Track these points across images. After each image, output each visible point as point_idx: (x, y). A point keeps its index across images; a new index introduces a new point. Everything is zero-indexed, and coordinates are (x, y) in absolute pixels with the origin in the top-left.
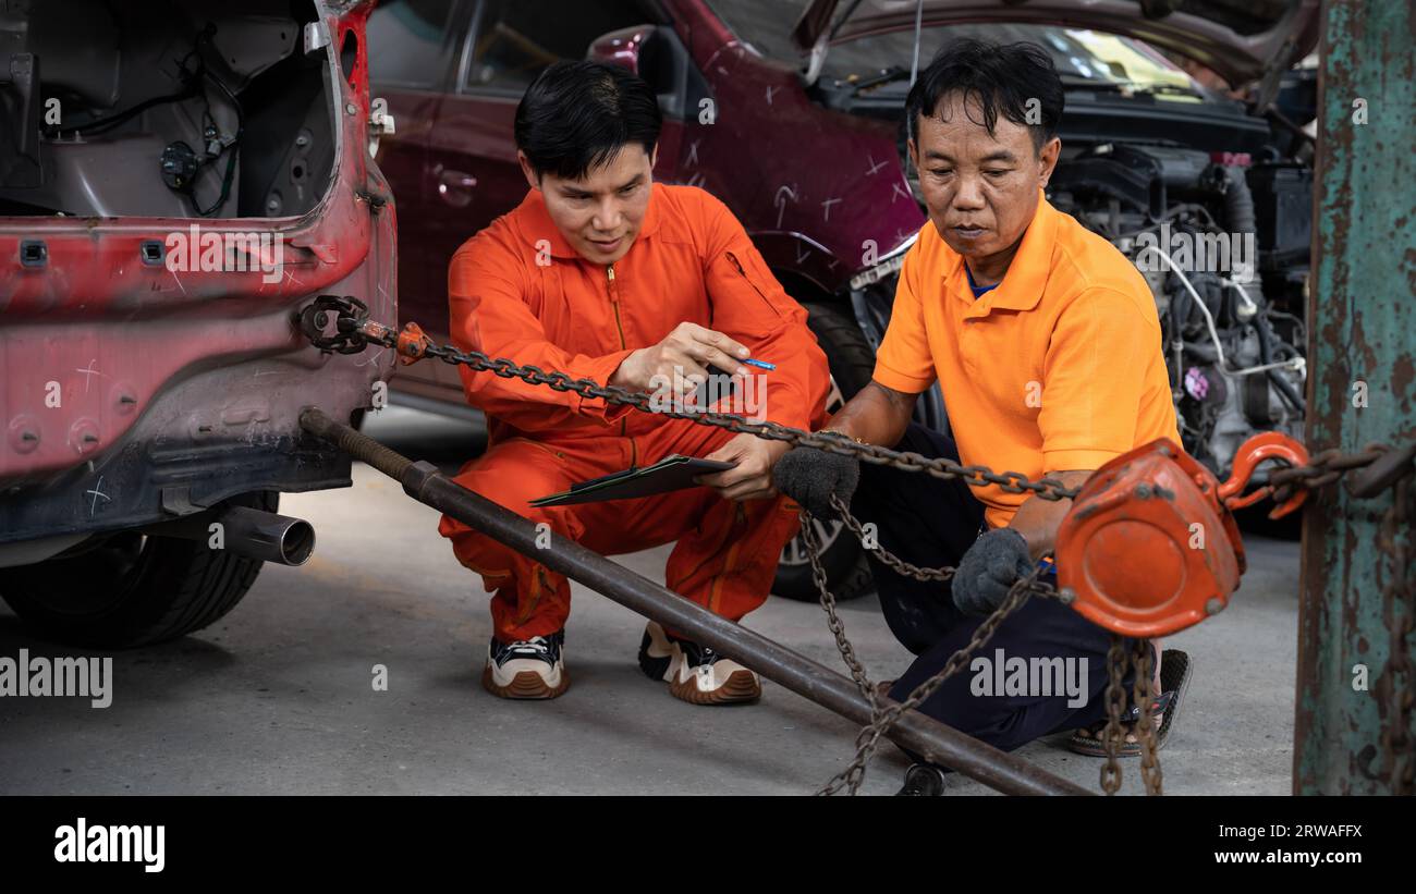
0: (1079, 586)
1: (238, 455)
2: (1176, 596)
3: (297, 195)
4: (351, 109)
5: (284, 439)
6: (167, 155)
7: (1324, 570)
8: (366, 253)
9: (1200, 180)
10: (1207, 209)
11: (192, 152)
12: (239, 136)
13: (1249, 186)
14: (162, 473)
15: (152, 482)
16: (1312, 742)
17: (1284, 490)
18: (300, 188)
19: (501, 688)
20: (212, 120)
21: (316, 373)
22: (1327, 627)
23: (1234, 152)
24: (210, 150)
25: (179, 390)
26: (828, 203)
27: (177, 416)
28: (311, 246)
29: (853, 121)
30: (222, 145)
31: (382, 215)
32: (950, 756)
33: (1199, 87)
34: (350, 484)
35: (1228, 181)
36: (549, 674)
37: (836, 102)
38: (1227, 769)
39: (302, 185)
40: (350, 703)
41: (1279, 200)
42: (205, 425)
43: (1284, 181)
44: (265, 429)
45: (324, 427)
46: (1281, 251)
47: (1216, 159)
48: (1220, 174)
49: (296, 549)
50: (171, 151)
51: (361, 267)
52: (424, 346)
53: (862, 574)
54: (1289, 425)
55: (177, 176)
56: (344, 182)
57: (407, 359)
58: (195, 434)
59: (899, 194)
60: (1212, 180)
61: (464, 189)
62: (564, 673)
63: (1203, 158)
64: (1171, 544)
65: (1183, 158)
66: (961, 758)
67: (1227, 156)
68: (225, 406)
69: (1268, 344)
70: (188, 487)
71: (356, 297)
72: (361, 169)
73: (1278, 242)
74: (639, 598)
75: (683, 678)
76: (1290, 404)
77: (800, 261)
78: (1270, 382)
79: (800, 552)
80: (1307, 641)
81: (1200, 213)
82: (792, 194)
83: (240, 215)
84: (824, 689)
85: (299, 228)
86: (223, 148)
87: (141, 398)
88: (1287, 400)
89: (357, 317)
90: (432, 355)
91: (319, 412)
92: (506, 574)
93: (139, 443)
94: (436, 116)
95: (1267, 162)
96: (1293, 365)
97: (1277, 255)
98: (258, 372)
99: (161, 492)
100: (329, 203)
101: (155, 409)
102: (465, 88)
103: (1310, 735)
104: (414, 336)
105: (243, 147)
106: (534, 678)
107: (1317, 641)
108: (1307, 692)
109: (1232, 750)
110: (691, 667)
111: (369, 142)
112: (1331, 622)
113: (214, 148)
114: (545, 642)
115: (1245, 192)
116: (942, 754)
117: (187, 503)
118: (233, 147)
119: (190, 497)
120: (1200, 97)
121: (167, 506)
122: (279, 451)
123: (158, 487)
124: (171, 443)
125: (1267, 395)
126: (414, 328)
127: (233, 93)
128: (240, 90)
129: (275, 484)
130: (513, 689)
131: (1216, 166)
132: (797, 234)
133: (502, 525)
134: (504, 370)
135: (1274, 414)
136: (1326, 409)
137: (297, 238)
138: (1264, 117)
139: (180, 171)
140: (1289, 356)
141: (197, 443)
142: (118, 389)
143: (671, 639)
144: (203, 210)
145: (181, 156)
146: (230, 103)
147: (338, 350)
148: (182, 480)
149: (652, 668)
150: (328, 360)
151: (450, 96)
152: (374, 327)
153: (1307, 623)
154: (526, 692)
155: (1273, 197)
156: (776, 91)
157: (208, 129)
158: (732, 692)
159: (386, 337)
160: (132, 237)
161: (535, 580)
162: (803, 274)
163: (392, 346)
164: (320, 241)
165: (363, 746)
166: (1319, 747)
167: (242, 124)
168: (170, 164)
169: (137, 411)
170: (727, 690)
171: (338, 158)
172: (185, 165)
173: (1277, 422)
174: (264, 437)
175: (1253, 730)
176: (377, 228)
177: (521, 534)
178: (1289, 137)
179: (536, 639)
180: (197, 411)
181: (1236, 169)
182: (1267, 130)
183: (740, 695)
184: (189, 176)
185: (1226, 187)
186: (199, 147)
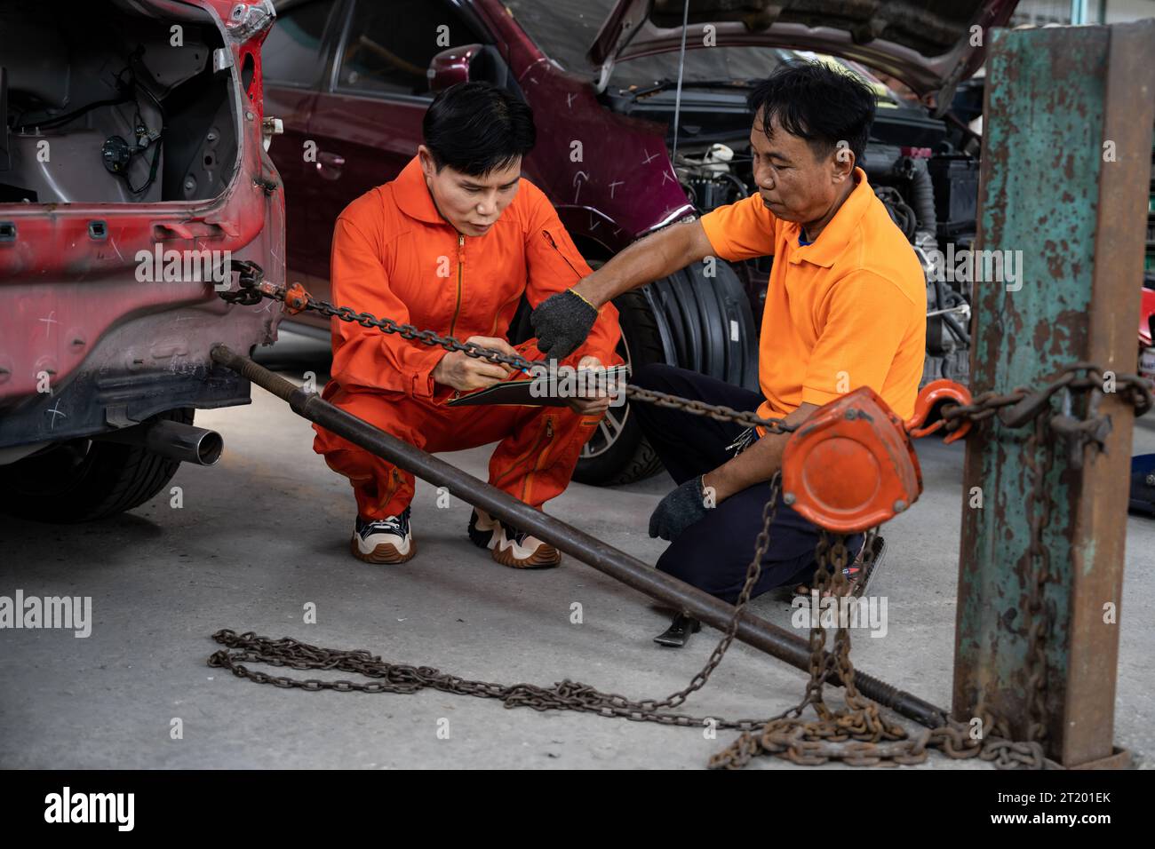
0: (799, 491)
1: (164, 381)
2: (871, 500)
3: (207, 178)
4: (250, 116)
5: (200, 368)
6: (107, 147)
7: (981, 478)
8: (262, 227)
9: (893, 169)
10: (899, 191)
11: (126, 144)
12: (162, 133)
13: (930, 173)
14: (105, 395)
15: (98, 402)
16: (970, 605)
17: (954, 423)
18: (210, 173)
19: (365, 555)
20: (142, 120)
21: (224, 318)
22: (983, 520)
23: (919, 147)
24: (140, 143)
25: (119, 332)
26: (613, 184)
27: (116, 352)
28: (220, 223)
29: (631, 121)
30: (149, 139)
31: (272, 198)
32: (703, 613)
33: (893, 95)
34: (249, 402)
35: (914, 169)
36: (401, 544)
37: (620, 106)
38: (907, 618)
39: (212, 170)
40: (250, 566)
41: (952, 184)
42: (139, 359)
43: (956, 169)
44: (184, 361)
45: (230, 359)
46: (953, 222)
47: (906, 152)
48: (908, 165)
49: (209, 452)
50: (110, 143)
51: (258, 237)
52: (306, 301)
53: (636, 465)
54: (956, 354)
55: (115, 162)
56: (244, 173)
57: (293, 311)
58: (132, 366)
59: (667, 179)
60: (903, 169)
61: (336, 166)
62: (412, 543)
63: (895, 152)
64: (870, 456)
65: (881, 152)
66: (710, 615)
67: (914, 150)
68: (153, 344)
69: (942, 293)
70: (125, 406)
71: (255, 262)
72: (258, 162)
73: (951, 216)
74: (470, 492)
75: (502, 547)
76: (957, 338)
77: (592, 229)
78: (943, 320)
79: (590, 448)
80: (968, 531)
81: (893, 193)
82: (586, 178)
83: (164, 199)
84: (608, 563)
85: (210, 209)
86: (150, 142)
87: (89, 342)
88: (955, 334)
89: (255, 277)
90: (312, 308)
91: (226, 347)
92: (369, 477)
93: (88, 373)
94: (313, 109)
95: (943, 154)
96: (961, 310)
97: (950, 225)
98: (179, 318)
99: (105, 410)
100: (233, 189)
101: (100, 347)
102: (336, 88)
103: (969, 600)
104: (299, 294)
105: (167, 140)
106: (390, 549)
107: (975, 531)
108: (967, 569)
109: (911, 603)
110: (508, 539)
111: (263, 139)
112: (985, 516)
113: (143, 142)
114: (397, 520)
115: (927, 177)
116: (697, 611)
117: (125, 418)
118: (158, 141)
119: (127, 414)
120: (894, 103)
121: (109, 421)
122: (195, 378)
123: (104, 406)
124: (112, 373)
125: (941, 330)
126: (298, 286)
127: (158, 99)
128: (163, 98)
129: (192, 403)
130: (374, 557)
131: (905, 158)
132: (590, 208)
133: (366, 436)
134: (366, 322)
135: (946, 345)
136: (985, 359)
137: (209, 216)
138: (941, 119)
139: (118, 159)
140: (957, 303)
141: (133, 373)
142: (72, 333)
143: (493, 518)
144: (135, 190)
145: (118, 147)
146: (156, 107)
147: (240, 302)
148: (121, 401)
149: (478, 539)
150: (232, 308)
151: (324, 94)
152: (268, 285)
153: (968, 518)
154: (384, 557)
155: (948, 181)
156: (574, 97)
157: (138, 127)
158: (540, 560)
159: (277, 294)
160: (82, 218)
161: (392, 480)
162: (595, 239)
163: (281, 300)
164: (226, 219)
165: (260, 600)
166: (976, 609)
167: (165, 123)
168: (109, 153)
169: (86, 350)
170: (537, 559)
171: (240, 154)
172: (121, 154)
173: (948, 351)
174: (184, 367)
175: (927, 587)
176: (270, 207)
177: (380, 443)
178: (961, 134)
179: (391, 518)
180: (132, 347)
181: (920, 160)
182: (944, 129)
183: (546, 561)
184: (124, 163)
185: (912, 174)
186: (131, 140)
